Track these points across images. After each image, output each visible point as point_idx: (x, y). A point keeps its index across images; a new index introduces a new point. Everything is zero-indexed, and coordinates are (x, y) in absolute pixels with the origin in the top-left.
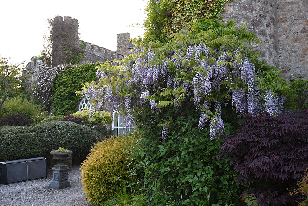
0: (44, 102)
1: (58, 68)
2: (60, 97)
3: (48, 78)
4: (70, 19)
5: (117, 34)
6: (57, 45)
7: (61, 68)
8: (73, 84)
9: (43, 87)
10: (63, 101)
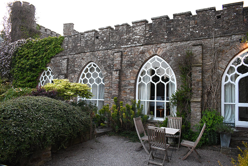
0: (4, 74)
1: (19, 42)
2: (21, 69)
3: (8, 51)
4: (28, 4)
5: (64, 24)
6: (16, 25)
7: (22, 41)
8: (34, 57)
9: (3, 60)
10: (24, 73)
